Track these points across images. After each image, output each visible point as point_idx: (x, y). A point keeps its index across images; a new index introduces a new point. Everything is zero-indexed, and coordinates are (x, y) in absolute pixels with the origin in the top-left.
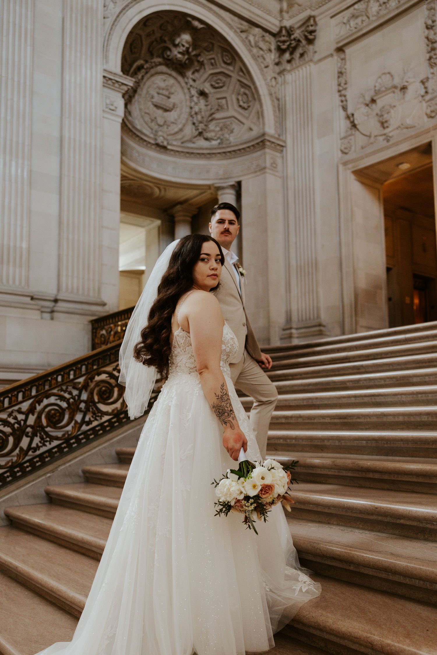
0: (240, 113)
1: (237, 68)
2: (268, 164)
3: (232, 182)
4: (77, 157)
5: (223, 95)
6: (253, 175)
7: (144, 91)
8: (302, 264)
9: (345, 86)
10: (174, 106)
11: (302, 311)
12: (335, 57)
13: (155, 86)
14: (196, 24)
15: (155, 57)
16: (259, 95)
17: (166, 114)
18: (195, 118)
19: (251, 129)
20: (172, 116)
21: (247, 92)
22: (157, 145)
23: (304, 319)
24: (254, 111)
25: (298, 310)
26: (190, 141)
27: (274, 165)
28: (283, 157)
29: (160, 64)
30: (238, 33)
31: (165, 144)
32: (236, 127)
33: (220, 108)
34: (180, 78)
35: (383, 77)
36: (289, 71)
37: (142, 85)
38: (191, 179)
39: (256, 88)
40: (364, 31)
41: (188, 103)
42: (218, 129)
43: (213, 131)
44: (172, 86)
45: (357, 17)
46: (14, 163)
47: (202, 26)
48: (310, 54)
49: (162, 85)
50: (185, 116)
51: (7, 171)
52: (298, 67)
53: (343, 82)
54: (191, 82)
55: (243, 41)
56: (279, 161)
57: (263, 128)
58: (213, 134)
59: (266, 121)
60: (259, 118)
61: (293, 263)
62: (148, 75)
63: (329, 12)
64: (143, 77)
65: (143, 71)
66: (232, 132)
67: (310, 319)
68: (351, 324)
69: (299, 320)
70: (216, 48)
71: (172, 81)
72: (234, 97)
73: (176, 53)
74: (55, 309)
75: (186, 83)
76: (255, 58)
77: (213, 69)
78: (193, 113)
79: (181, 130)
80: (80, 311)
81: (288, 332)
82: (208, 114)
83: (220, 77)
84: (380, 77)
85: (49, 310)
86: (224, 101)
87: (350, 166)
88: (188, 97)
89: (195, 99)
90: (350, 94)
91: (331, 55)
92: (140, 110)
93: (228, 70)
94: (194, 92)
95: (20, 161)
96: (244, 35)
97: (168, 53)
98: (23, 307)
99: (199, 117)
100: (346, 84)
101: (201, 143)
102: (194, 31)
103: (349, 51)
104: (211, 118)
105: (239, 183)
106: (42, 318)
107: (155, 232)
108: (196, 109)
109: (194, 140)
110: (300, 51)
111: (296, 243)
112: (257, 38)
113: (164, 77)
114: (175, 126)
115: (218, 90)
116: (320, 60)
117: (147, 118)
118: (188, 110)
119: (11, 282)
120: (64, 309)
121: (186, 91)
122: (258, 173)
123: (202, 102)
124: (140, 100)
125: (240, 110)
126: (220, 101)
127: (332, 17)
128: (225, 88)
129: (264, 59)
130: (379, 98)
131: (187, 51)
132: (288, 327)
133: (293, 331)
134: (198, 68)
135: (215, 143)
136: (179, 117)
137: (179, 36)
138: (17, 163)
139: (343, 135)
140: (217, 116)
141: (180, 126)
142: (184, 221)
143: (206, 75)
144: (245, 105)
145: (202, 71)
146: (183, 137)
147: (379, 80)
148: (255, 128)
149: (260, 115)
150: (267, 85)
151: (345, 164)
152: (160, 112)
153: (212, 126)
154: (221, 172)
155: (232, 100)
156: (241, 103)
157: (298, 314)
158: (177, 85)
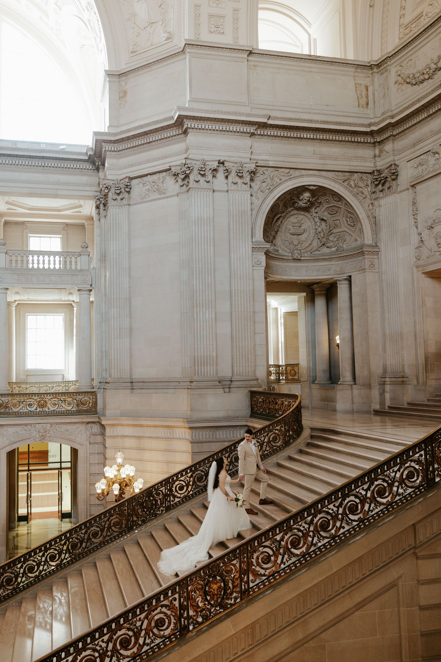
0: (349, 229)
1: (344, 204)
2: (367, 267)
3: (345, 276)
4: (239, 299)
5: (338, 219)
6: (358, 273)
7: (284, 228)
8: (393, 333)
9: (417, 212)
10: (305, 231)
11: (393, 365)
12: (411, 190)
13: (291, 223)
14: (311, 188)
15: (288, 208)
16: (360, 219)
17: (299, 237)
18: (319, 235)
19: (356, 240)
20: (303, 237)
21: (352, 216)
22: (294, 259)
23: (394, 371)
24: (358, 228)
25: (391, 364)
26: (317, 250)
27: (372, 265)
28: (378, 258)
29: (292, 210)
30: (341, 184)
31: (299, 257)
32: (348, 238)
33: (336, 226)
34: (307, 214)
35: (438, 211)
36: (382, 198)
37: (281, 226)
38: (318, 276)
39: (357, 215)
40: (426, 178)
41: (314, 227)
42: (336, 239)
43: (332, 241)
44: (302, 220)
45: (423, 165)
46: (207, 312)
47: (316, 188)
48: (394, 187)
49: (295, 221)
50: (312, 235)
51: (204, 317)
52: (386, 196)
53: (415, 209)
54: (314, 214)
55: (346, 188)
56: (376, 262)
57: (364, 241)
58: (332, 244)
59: (366, 236)
60: (361, 233)
61: (387, 332)
62: (285, 219)
63: (407, 158)
64: (281, 222)
65: (281, 219)
66: (345, 241)
67: (398, 371)
68: (423, 378)
69: (391, 372)
70: (327, 195)
71: (301, 217)
72: (344, 219)
73: (301, 204)
74: (231, 386)
75: (312, 216)
76: (355, 195)
77: (329, 204)
78: (318, 232)
79: (310, 244)
80: (244, 386)
81: (383, 379)
82: (327, 231)
83: (334, 208)
84: (435, 211)
85: (228, 387)
86: (338, 222)
87: (420, 269)
88: (313, 223)
89: (318, 224)
90: (420, 218)
91: (408, 189)
92: (282, 240)
93: (339, 204)
94: (317, 220)
95: (210, 310)
96: (345, 184)
97: (296, 205)
98: (214, 387)
99: (322, 234)
100: (417, 210)
101: (325, 250)
102: (311, 191)
103: (418, 187)
104: (330, 233)
105: (350, 276)
106: (224, 392)
107: (303, 300)
108: (320, 230)
109: (320, 249)
110: (387, 185)
111: (389, 318)
112: (356, 182)
113: (296, 216)
114: (306, 242)
115: (333, 215)
116: (401, 192)
117: (287, 243)
118: (314, 231)
119: (209, 374)
120: (235, 386)
121: (312, 220)
122: (361, 272)
123: (323, 224)
124: (281, 235)
125: (349, 227)
126: (336, 221)
127: (408, 162)
128: (338, 214)
129: (363, 194)
130: (436, 226)
131: (309, 201)
132: (384, 376)
133: (387, 379)
134: (318, 205)
135: (333, 249)
136: (308, 236)
137: (302, 195)
138: (209, 311)
139: (416, 246)
140: (334, 231)
141: (309, 242)
142: (320, 295)
143: (324, 209)
144: (352, 224)
145: (321, 206)
146: (311, 249)
147: (435, 213)
148: (359, 239)
149: (361, 231)
150: (366, 211)
151: (417, 267)
152: (295, 237)
153: (331, 238)
154: (338, 270)
155: (343, 221)
156: (349, 223)
157: (391, 368)
158: (305, 218)
